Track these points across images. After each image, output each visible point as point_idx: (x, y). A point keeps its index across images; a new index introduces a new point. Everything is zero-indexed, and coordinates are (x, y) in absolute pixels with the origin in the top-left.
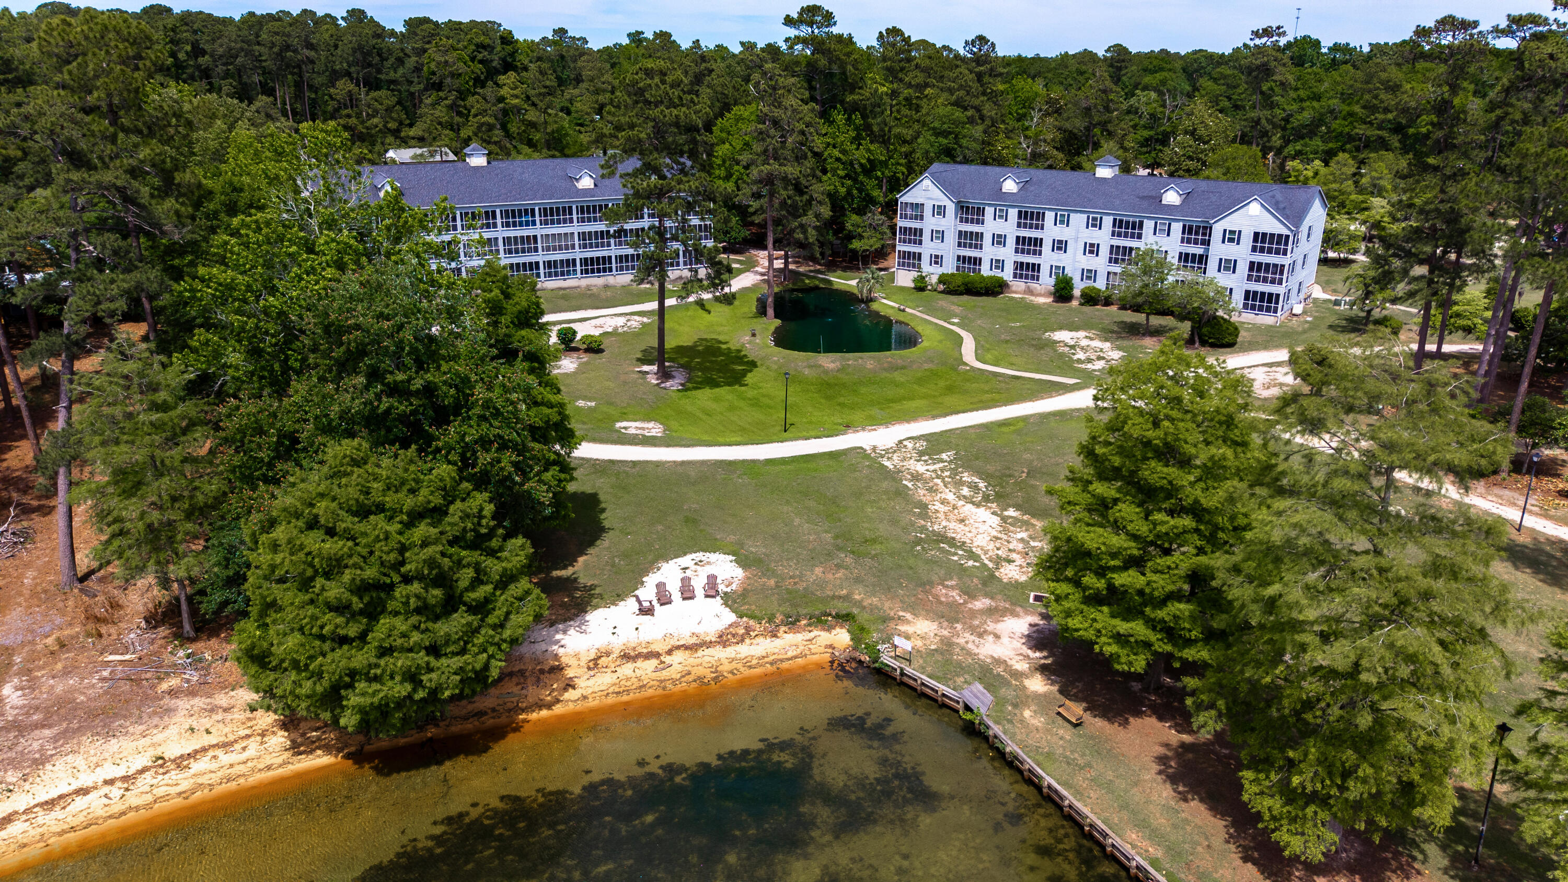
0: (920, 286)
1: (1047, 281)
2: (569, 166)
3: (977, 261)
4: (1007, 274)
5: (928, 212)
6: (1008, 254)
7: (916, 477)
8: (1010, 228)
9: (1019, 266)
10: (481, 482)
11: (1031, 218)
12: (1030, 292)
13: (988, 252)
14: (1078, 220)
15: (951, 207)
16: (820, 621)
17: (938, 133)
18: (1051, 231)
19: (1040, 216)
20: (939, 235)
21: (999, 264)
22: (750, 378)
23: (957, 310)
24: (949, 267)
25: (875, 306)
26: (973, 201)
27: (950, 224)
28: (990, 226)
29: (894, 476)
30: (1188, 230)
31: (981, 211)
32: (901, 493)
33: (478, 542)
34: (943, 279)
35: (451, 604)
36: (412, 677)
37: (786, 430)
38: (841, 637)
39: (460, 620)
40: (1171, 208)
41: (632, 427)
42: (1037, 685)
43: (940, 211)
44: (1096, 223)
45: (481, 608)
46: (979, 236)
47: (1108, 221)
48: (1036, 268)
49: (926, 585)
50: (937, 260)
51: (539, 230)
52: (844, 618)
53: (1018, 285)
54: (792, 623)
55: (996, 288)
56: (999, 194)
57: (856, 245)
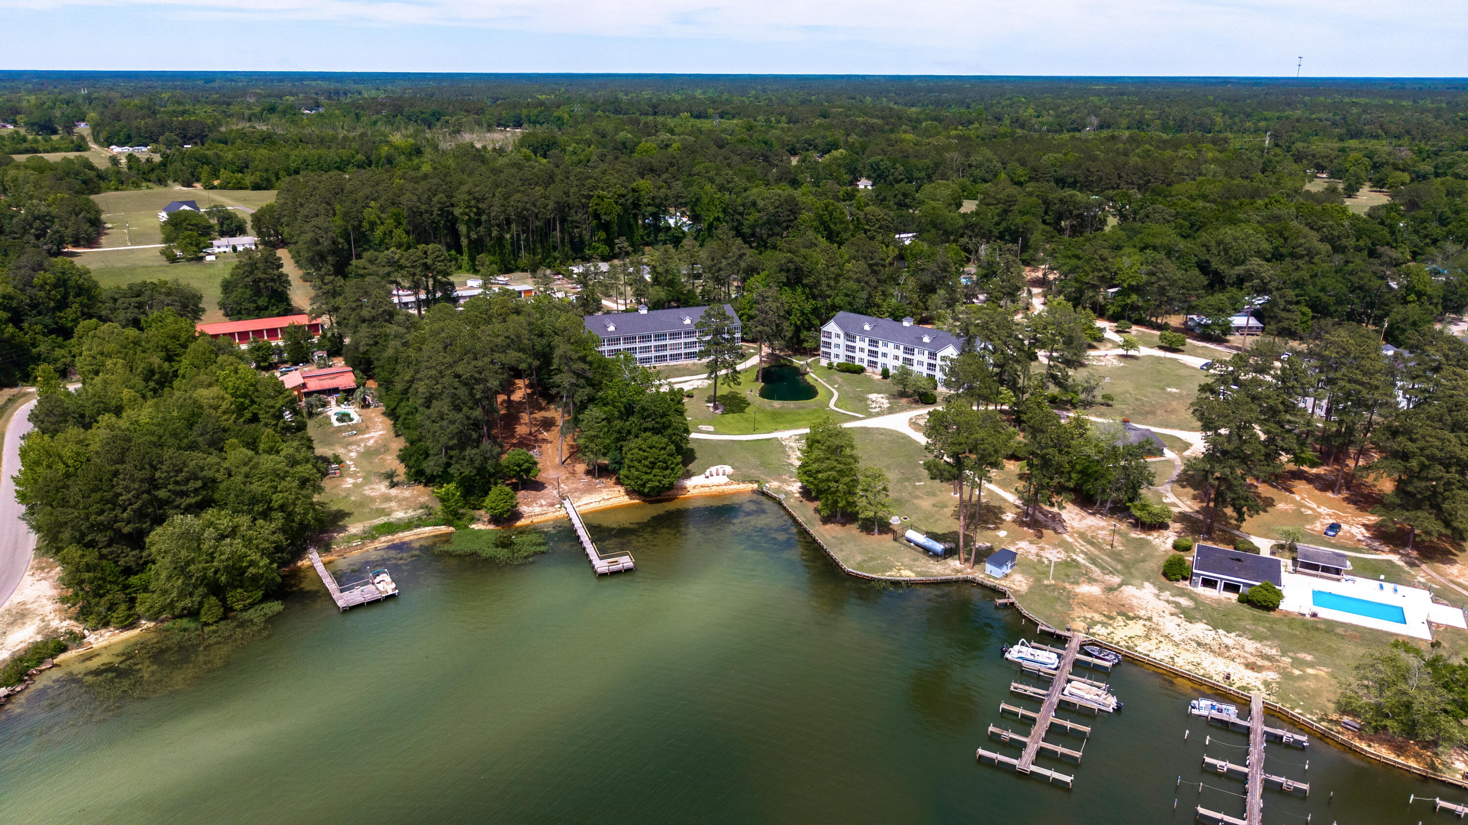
0: (830, 366)
1: (879, 369)
2: (682, 311)
3: (853, 358)
4: (865, 365)
5: (833, 336)
6: (865, 356)
7: (791, 447)
8: (866, 345)
9: (870, 362)
10: (673, 442)
11: (874, 343)
12: (874, 373)
13: (858, 355)
14: (891, 345)
15: (842, 335)
16: (751, 482)
17: (846, 295)
18: (881, 349)
19: (877, 342)
20: (838, 346)
21: (862, 360)
22: (747, 410)
23: (840, 380)
24: (842, 360)
25: (807, 377)
26: (851, 333)
27: (842, 341)
28: (858, 344)
29: (784, 447)
30: (930, 354)
31: (854, 337)
32: (784, 452)
33: (671, 455)
34: (839, 365)
35: (667, 468)
36: (660, 481)
37: (755, 430)
38: (755, 486)
39: (668, 472)
40: (925, 344)
41: (704, 427)
42: (798, 495)
43: (838, 336)
44: (897, 347)
45: (672, 469)
46: (854, 348)
47: (902, 347)
48: (876, 363)
49: (780, 475)
50: (837, 356)
51: (668, 342)
52: (757, 482)
53: (869, 369)
54: (744, 482)
55: (861, 370)
56: (863, 332)
57: (805, 345)
